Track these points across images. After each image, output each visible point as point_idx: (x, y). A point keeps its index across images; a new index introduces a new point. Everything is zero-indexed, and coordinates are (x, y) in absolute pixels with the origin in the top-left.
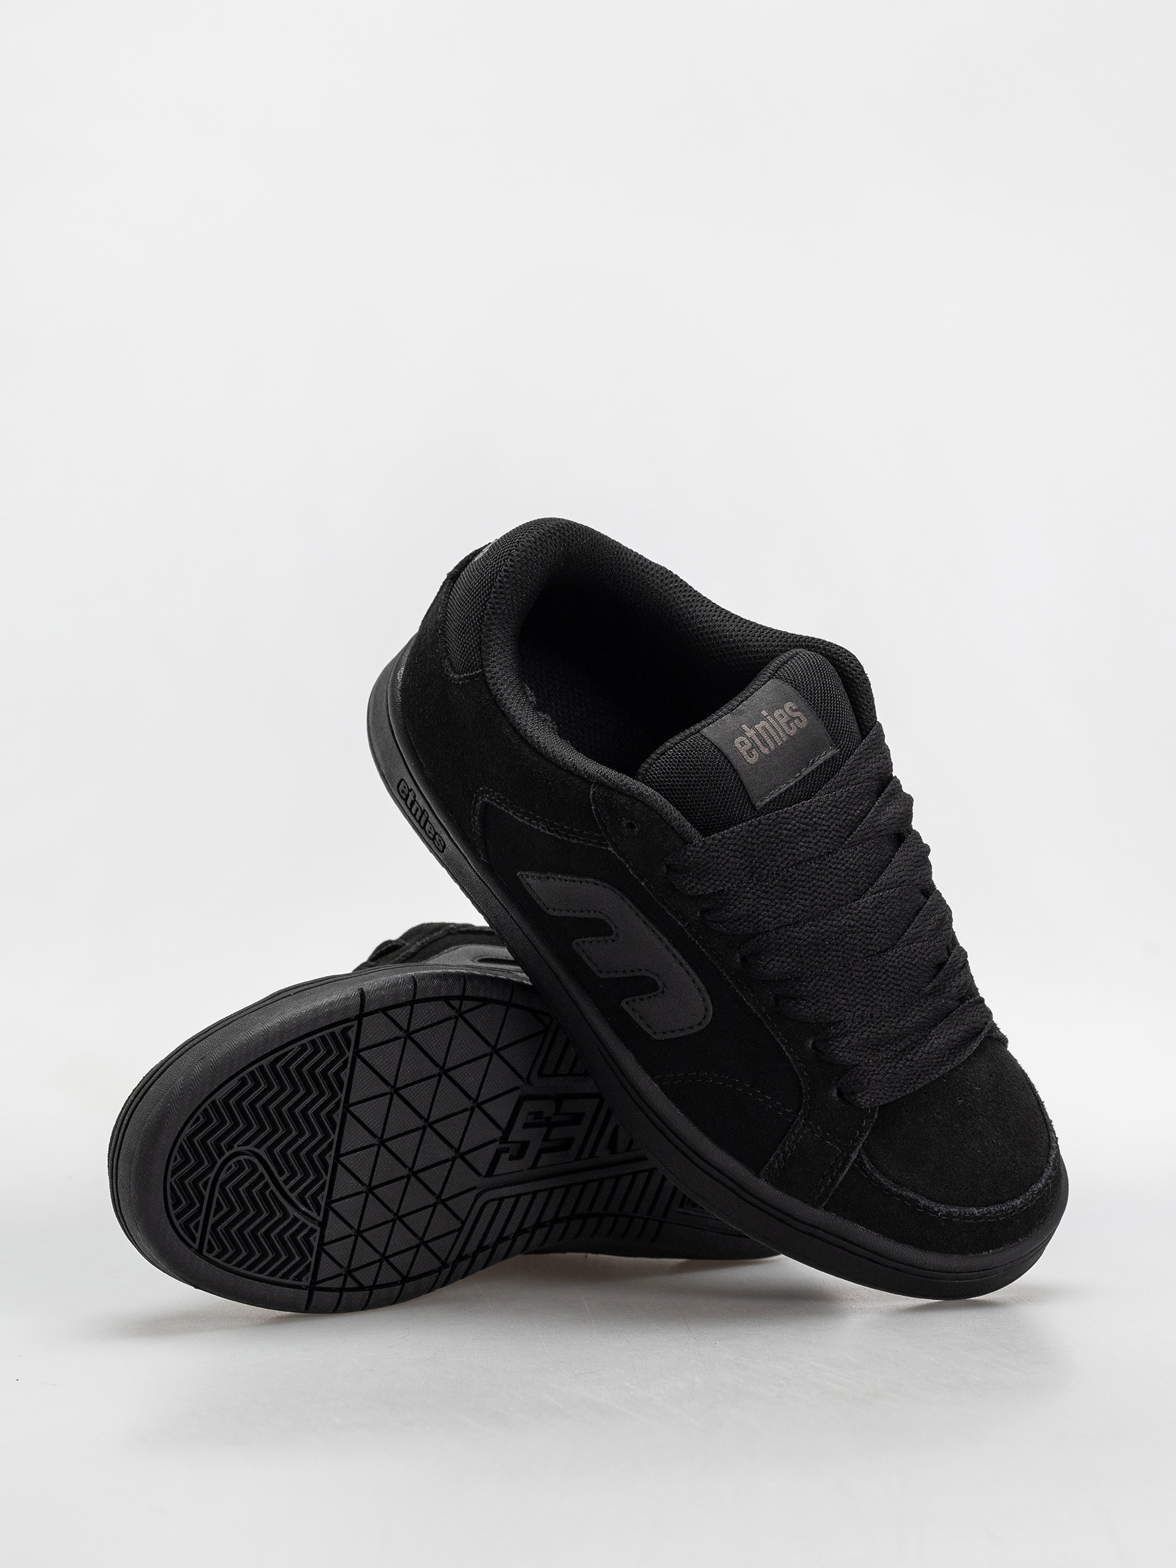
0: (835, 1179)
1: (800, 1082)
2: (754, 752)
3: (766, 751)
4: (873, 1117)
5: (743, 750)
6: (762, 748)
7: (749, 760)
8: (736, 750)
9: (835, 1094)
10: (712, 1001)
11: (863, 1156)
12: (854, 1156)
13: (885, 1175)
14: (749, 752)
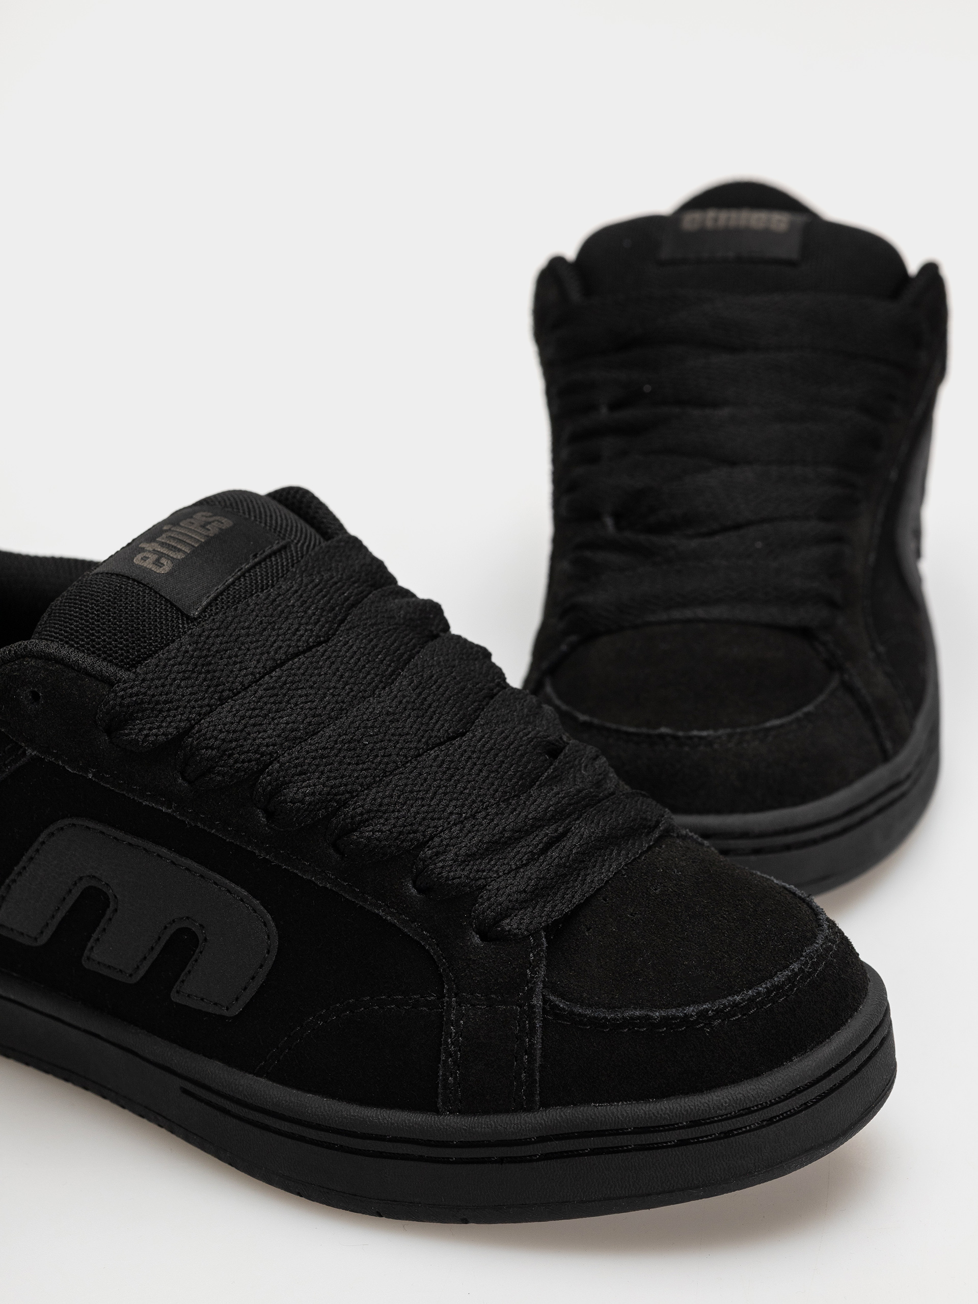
0: (530, 1051)
1: (423, 947)
2: (163, 561)
3: (179, 556)
4: (540, 945)
5: (148, 564)
6: (172, 554)
7: (161, 571)
8: (140, 567)
9: (477, 939)
10: (265, 907)
11: (552, 998)
12: (537, 1001)
13: (590, 1006)
14: (157, 563)
